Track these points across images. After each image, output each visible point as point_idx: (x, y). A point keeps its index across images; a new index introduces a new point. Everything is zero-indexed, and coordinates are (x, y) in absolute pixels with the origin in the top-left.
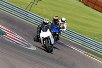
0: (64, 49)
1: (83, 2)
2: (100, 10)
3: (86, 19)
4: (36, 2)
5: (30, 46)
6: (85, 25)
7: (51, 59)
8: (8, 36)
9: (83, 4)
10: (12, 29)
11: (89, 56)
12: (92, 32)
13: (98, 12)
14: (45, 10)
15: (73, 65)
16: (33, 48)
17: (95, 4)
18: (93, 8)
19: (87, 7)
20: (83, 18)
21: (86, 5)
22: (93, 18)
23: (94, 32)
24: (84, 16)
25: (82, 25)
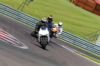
1: (73, 3)
3: (76, 19)
4: (27, 3)
5: (22, 45)
7: (43, 58)
9: (74, 4)
10: (4, 29)
11: (80, 55)
14: (36, 11)
15: (65, 63)
16: (25, 47)
17: (85, 4)
18: (83, 8)
19: (78, 7)
20: (74, 18)
22: (84, 18)
24: (75, 16)
25: (73, 25)
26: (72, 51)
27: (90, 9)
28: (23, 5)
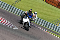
0: (35, 29)
1: (45, 1)
2: (55, 6)
4: (18, 1)
5: (14, 27)
6: (47, 15)
8: (1, 21)
10: (4, 17)
12: (51, 19)
13: (54, 7)
14: (23, 6)
16: (16, 28)
17: (52, 2)
18: (51, 5)
19: (48, 4)
20: (46, 11)
21: (47, 3)
23: (52, 19)
25: (45, 15)
26: (45, 30)
27: (55, 5)
28: (15, 3)
